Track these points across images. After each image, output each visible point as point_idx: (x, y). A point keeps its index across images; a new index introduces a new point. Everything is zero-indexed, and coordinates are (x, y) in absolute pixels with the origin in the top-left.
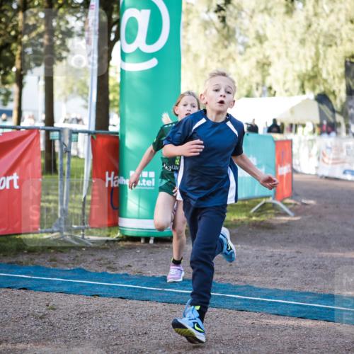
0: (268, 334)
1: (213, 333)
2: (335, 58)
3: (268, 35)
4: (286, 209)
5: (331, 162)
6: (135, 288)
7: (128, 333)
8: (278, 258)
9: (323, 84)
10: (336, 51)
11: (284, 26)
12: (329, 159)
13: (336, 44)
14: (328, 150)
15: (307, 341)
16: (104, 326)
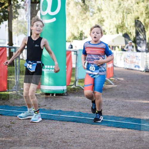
0: (104, 134)
1: (81, 133)
2: (131, 18)
3: (103, 8)
4: (111, 82)
5: (129, 62)
6: (48, 115)
7: (45, 133)
8: (108, 102)
9: (126, 29)
10: (131, 16)
11: (109, 5)
12: (129, 61)
13: (131, 12)
14: (128, 57)
15: (120, 137)
16: (35, 131)
